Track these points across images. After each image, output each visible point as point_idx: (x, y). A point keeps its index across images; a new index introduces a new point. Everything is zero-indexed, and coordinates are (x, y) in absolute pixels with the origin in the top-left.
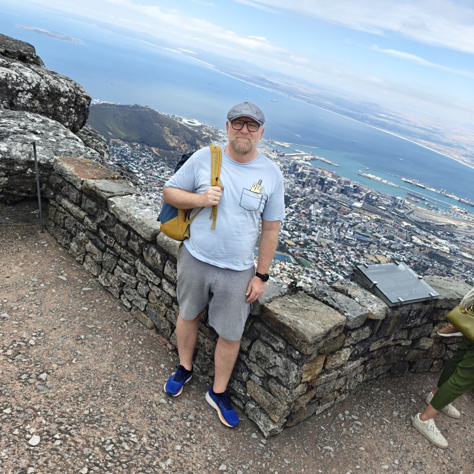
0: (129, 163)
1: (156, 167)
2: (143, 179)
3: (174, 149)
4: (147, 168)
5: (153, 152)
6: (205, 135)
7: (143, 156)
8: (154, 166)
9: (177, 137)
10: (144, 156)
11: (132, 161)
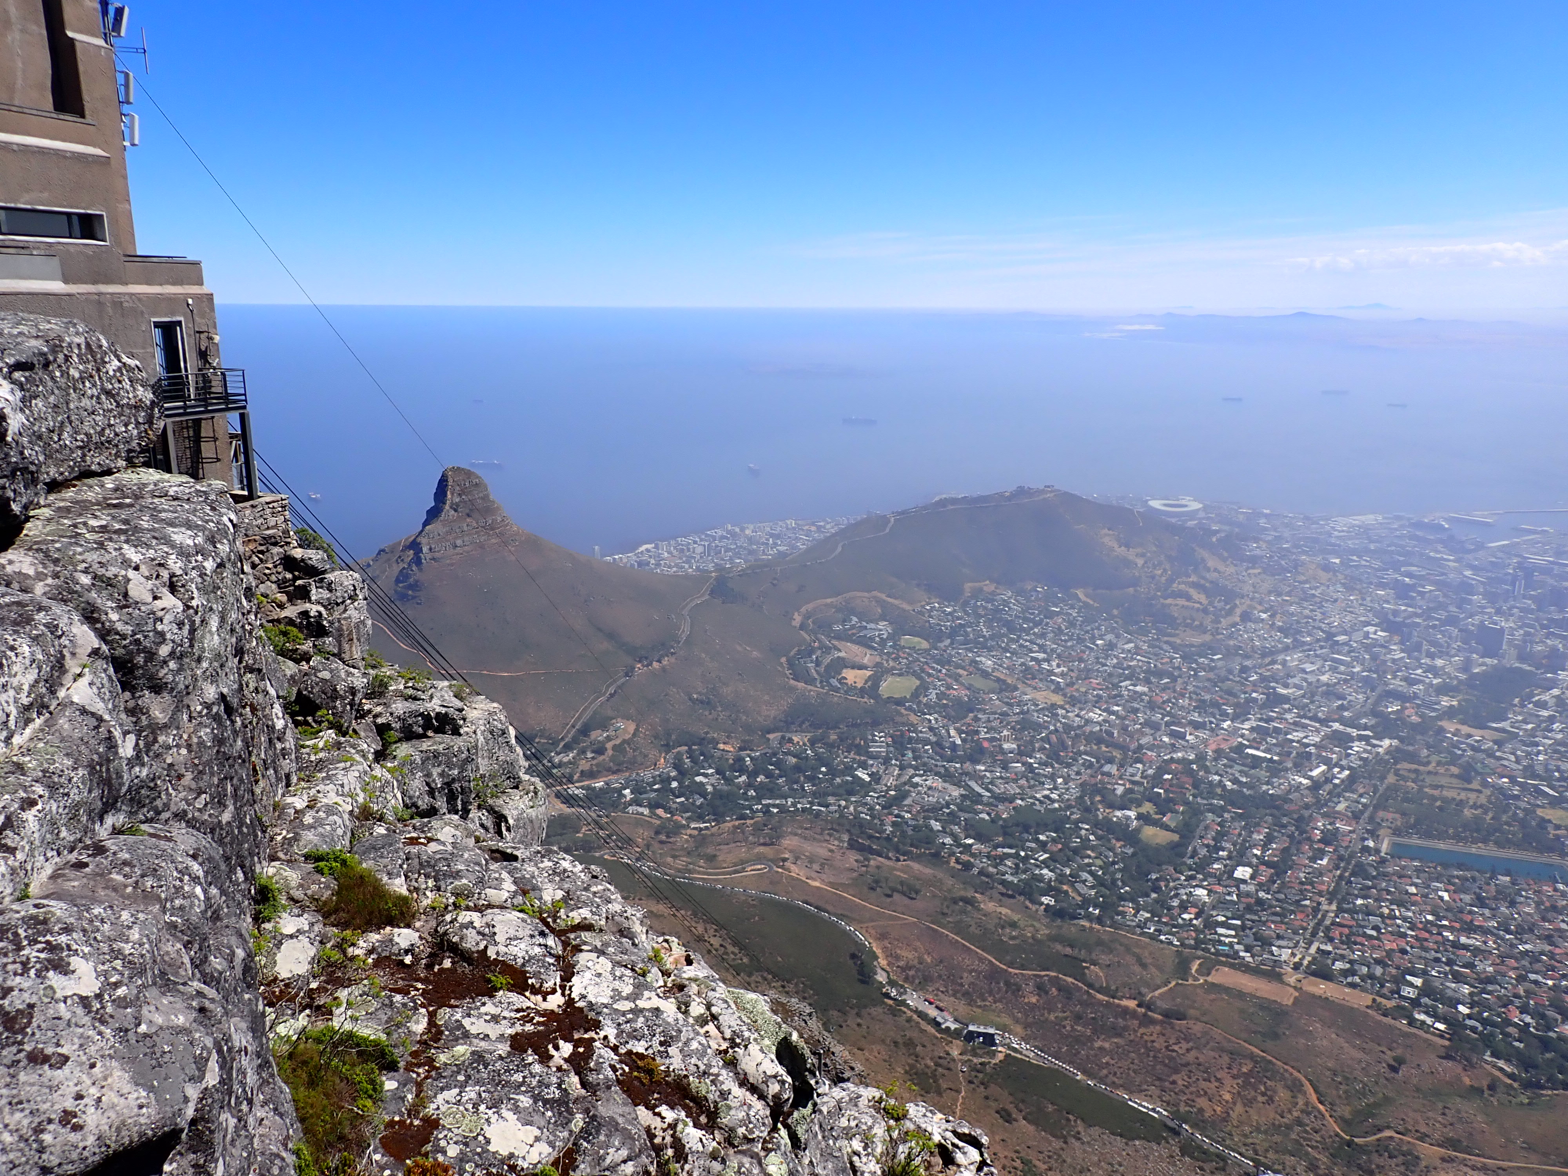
0: (1019, 637)
1: (1093, 640)
2: (1062, 675)
3: (1135, 582)
4: (1069, 644)
5: (1079, 600)
6: (1216, 532)
7: (1051, 615)
8: (1087, 637)
9: (1139, 550)
10: (1058, 614)
11: (1027, 631)
